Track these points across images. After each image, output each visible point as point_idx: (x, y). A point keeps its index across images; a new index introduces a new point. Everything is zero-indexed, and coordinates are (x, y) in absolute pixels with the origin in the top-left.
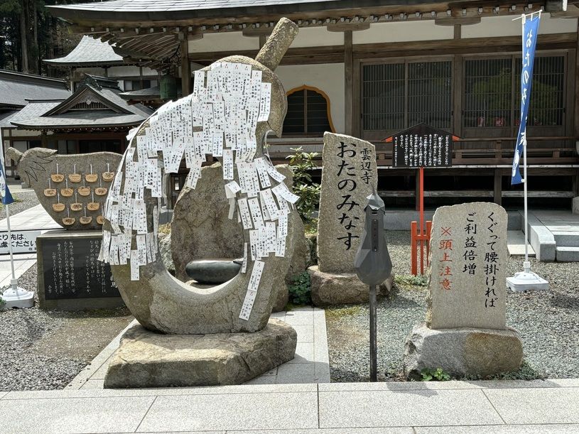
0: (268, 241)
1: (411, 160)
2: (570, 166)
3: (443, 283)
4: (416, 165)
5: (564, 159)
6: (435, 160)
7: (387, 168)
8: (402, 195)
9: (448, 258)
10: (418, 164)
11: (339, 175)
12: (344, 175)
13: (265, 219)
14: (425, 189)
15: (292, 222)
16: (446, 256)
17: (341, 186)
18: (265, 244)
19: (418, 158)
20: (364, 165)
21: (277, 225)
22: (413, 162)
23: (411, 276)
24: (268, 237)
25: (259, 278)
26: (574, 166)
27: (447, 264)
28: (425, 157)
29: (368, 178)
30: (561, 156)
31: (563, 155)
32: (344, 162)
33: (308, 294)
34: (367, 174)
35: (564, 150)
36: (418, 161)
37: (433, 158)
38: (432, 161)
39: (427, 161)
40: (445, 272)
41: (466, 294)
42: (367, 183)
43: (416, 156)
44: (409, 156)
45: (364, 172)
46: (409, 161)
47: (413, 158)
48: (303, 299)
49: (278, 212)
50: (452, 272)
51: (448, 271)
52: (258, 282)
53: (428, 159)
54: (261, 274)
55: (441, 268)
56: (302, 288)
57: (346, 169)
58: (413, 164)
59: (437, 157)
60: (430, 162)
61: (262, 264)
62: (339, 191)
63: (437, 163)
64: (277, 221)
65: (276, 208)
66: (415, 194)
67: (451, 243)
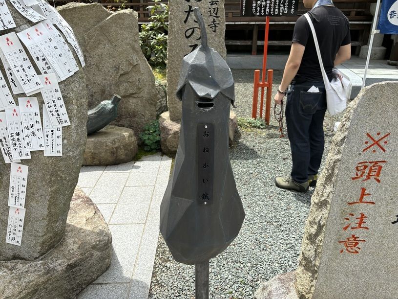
0: (26, 132)
1: (258, 9)
2: (362, 23)
3: (346, 243)
4: (262, 14)
5: (358, 17)
6: (281, 8)
7: (233, 23)
8: (243, 44)
9: (366, 199)
10: (265, 12)
11: (185, 22)
12: (191, 22)
13: (16, 91)
14: (270, 39)
15: (72, 95)
16: (363, 195)
17: (188, 35)
18: (21, 137)
19: (265, 6)
20: (212, 12)
21: (42, 103)
22: (261, 10)
23: (252, 119)
24: (25, 125)
25: (25, 189)
26: (365, 23)
27: (362, 208)
28: (272, 5)
29: (215, 26)
30: (356, 15)
31: (358, 14)
32: (190, 7)
33: (158, 142)
34: (214, 21)
35: (359, 10)
36: (265, 10)
37: (279, 6)
38: (279, 9)
39: (274, 9)
40: (354, 222)
41: (387, 260)
42: (215, 31)
43: (264, 3)
44: (257, 4)
45: (211, 19)
46: (256, 9)
47: (261, 6)
48: (153, 147)
49: (37, 78)
50: (368, 223)
51: (361, 222)
52: (23, 196)
53: (275, 7)
54: (25, 183)
55: (348, 216)
56: (151, 137)
57: (193, 16)
58: (260, 12)
59: (284, 5)
60: (277, 10)
61: (25, 169)
62: (186, 40)
63: (283, 11)
64: (38, 95)
65: (32, 71)
66: (252, 43)
67: (380, 168)
